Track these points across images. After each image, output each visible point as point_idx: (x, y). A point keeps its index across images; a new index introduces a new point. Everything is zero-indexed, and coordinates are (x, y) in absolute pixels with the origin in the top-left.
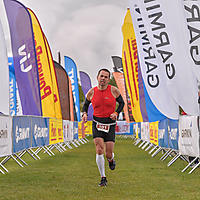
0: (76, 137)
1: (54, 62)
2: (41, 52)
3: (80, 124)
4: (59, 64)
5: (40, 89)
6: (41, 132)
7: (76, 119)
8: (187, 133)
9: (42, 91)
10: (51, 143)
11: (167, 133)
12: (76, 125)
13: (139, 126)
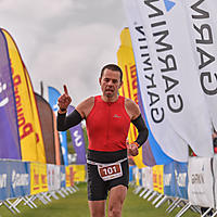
0: (63, 184)
1: (35, 94)
2: (20, 82)
3: (67, 169)
4: (41, 97)
5: (18, 126)
6: (20, 180)
7: (63, 163)
8: (198, 179)
9: (21, 129)
10: (33, 193)
11: (174, 179)
12: (63, 171)
13: (140, 171)
